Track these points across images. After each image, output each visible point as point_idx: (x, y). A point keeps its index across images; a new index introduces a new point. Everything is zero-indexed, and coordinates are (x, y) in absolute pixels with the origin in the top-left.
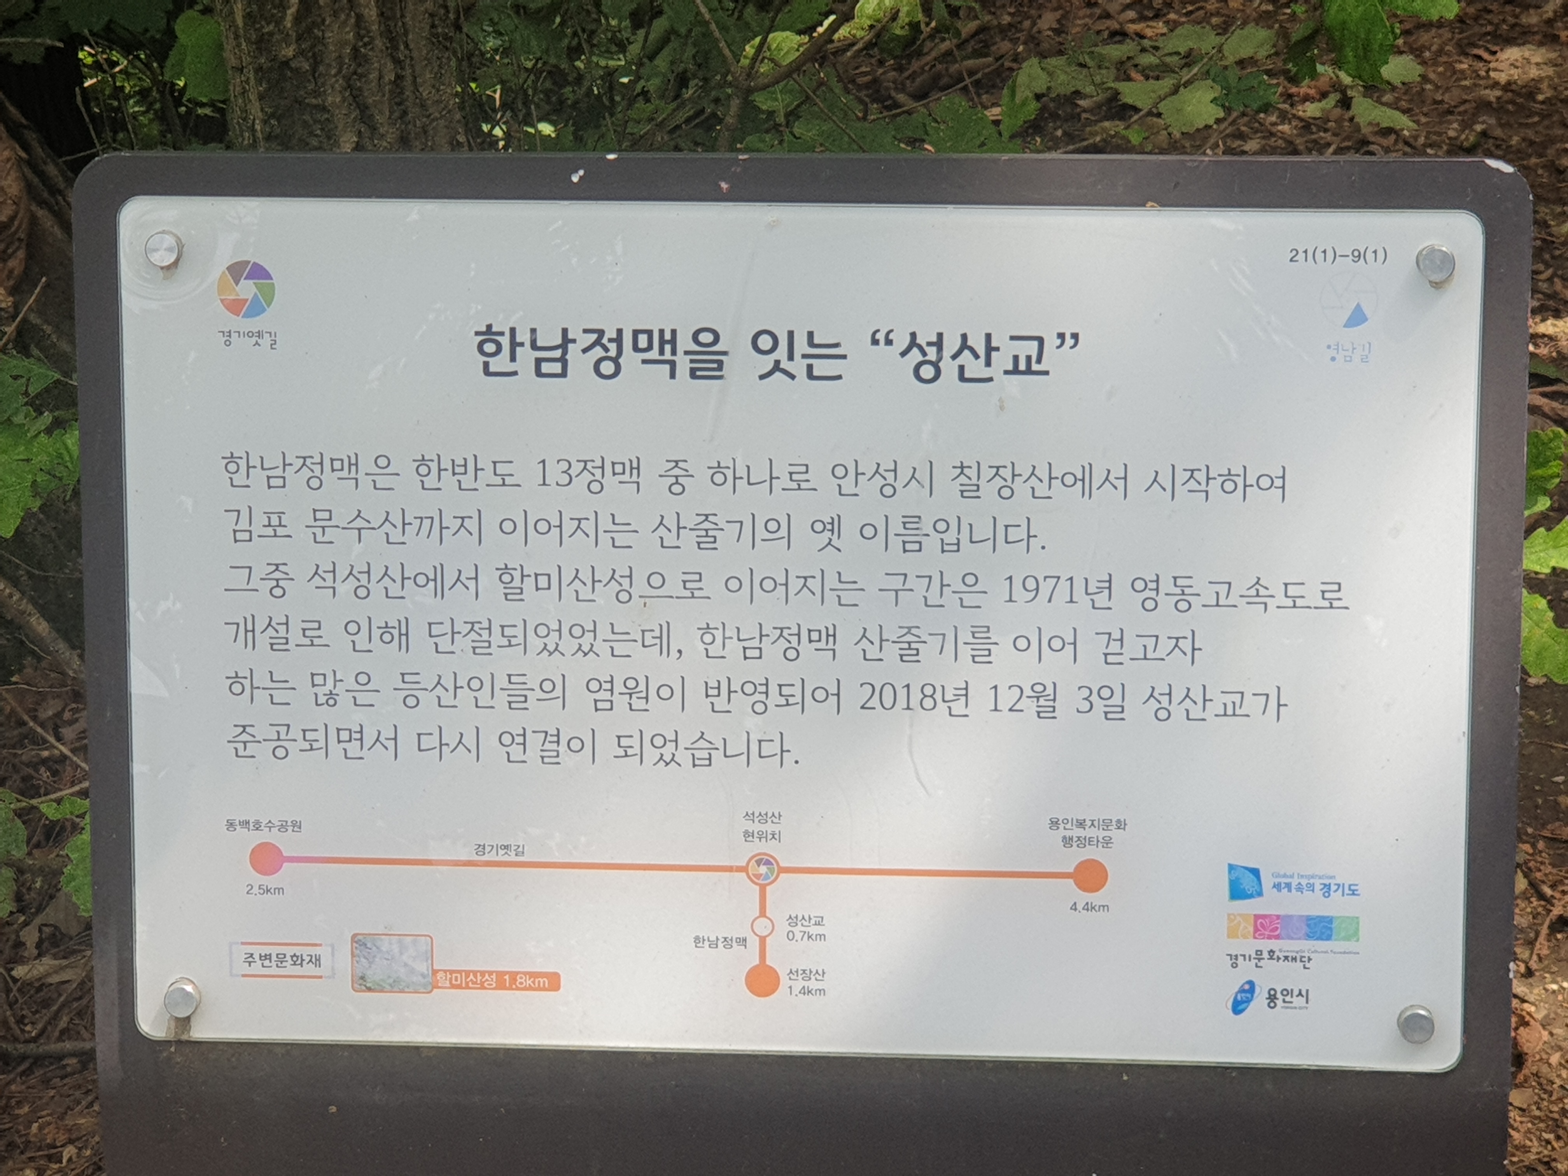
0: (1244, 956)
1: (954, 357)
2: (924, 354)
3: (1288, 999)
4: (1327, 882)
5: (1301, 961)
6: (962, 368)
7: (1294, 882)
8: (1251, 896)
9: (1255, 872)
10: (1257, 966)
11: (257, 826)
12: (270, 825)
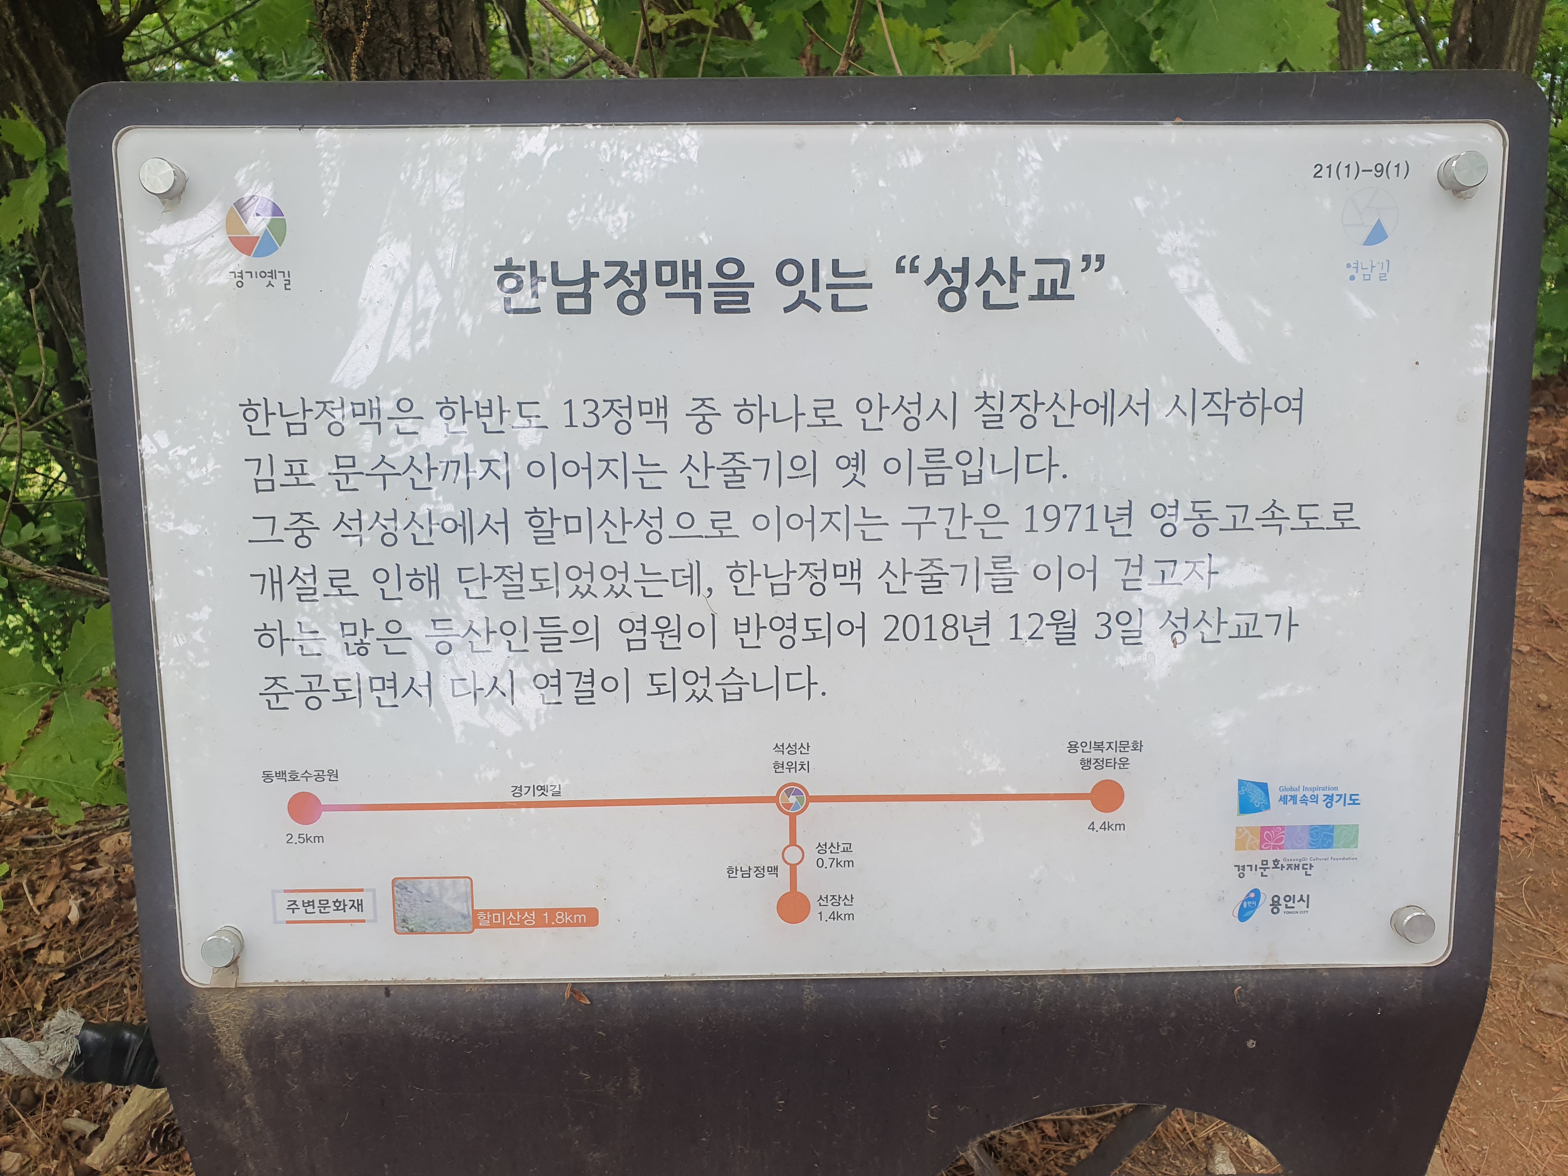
0: (1251, 866)
1: (979, 283)
2: (949, 280)
3: (1290, 904)
4: (1330, 793)
5: (1303, 868)
6: (986, 295)
7: (1300, 795)
8: (1259, 810)
9: (1264, 787)
10: (1262, 875)
11: (294, 777)
12: (306, 775)
